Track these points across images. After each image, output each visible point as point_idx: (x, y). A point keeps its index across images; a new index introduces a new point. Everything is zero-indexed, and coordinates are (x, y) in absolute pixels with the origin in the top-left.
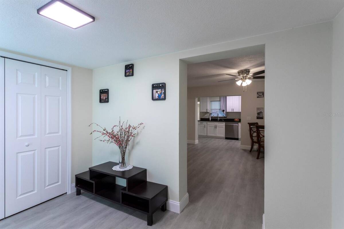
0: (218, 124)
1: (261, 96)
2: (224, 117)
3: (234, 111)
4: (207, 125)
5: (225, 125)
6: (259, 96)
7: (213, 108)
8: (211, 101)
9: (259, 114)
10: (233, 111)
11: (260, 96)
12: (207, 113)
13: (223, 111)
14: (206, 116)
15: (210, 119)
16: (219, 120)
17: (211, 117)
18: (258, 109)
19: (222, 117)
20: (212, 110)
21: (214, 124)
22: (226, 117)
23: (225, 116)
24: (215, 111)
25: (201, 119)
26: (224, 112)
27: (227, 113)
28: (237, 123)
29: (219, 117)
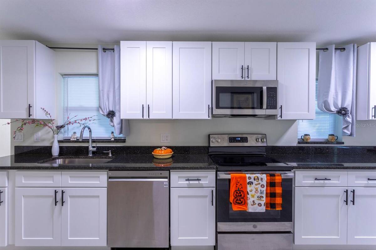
0: (71, 182)
2: (117, 140)
3: (151, 117)
4: (14, 187)
5: (109, 183)
7: (73, 103)
10: (146, 117)
13: (111, 115)
16: (94, 153)
19: (109, 141)
20: (67, 110)
21: (49, 182)
22: (124, 141)
23: (117, 135)
24: (82, 115)
25: (17, 148)
26: (112, 121)
27: (127, 125)
28: (166, 173)
29: (92, 141)
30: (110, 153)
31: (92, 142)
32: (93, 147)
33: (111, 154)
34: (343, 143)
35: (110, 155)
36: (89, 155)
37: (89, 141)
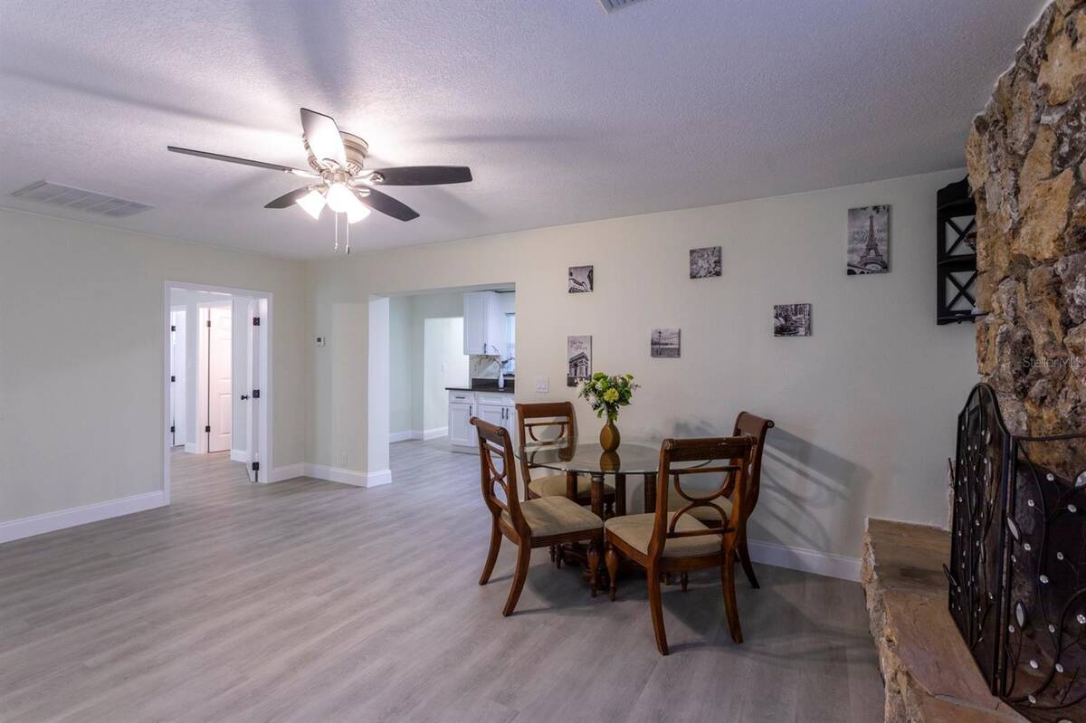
1: (581, 284)
4: (478, 404)
6: (577, 286)
8: (507, 314)
9: (576, 365)
11: (578, 283)
12: (492, 359)
14: (491, 372)
15: (501, 384)
17: (504, 375)
18: (573, 342)
21: (499, 401)
25: (473, 379)
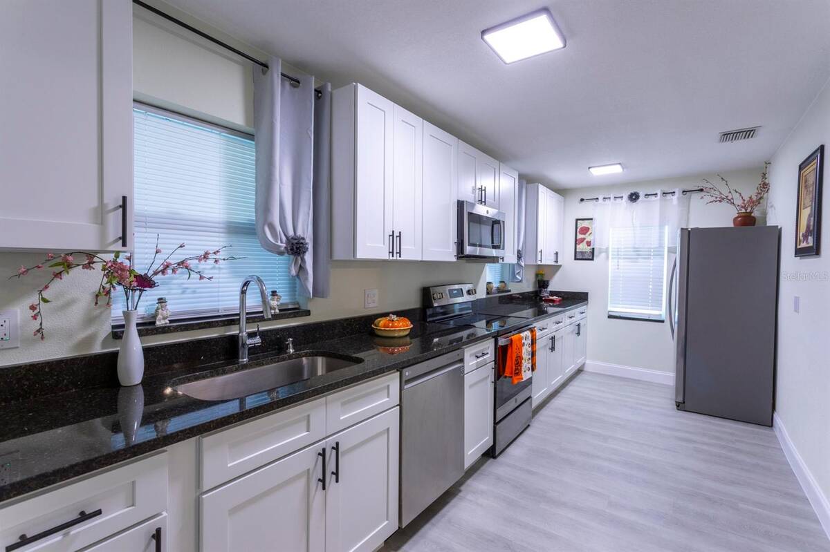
29: (247, 319)
30: (291, 345)
31: (247, 323)
32: (251, 335)
33: (294, 348)
34: (510, 291)
35: (291, 351)
36: (240, 360)
37: (239, 319)
